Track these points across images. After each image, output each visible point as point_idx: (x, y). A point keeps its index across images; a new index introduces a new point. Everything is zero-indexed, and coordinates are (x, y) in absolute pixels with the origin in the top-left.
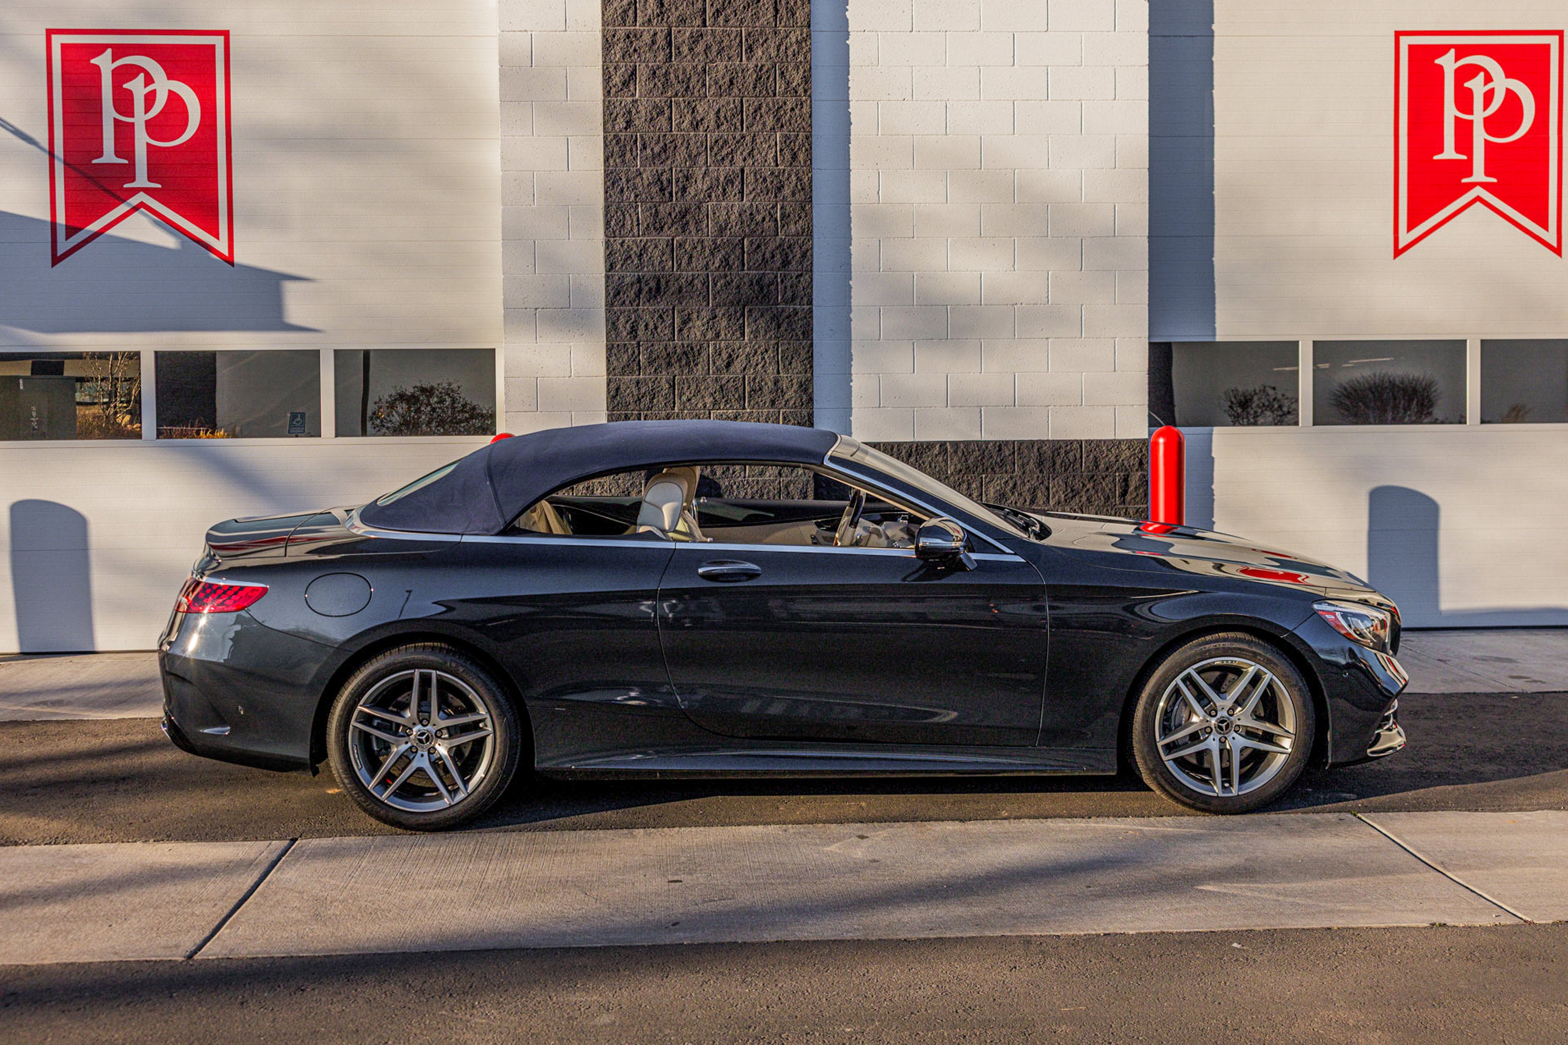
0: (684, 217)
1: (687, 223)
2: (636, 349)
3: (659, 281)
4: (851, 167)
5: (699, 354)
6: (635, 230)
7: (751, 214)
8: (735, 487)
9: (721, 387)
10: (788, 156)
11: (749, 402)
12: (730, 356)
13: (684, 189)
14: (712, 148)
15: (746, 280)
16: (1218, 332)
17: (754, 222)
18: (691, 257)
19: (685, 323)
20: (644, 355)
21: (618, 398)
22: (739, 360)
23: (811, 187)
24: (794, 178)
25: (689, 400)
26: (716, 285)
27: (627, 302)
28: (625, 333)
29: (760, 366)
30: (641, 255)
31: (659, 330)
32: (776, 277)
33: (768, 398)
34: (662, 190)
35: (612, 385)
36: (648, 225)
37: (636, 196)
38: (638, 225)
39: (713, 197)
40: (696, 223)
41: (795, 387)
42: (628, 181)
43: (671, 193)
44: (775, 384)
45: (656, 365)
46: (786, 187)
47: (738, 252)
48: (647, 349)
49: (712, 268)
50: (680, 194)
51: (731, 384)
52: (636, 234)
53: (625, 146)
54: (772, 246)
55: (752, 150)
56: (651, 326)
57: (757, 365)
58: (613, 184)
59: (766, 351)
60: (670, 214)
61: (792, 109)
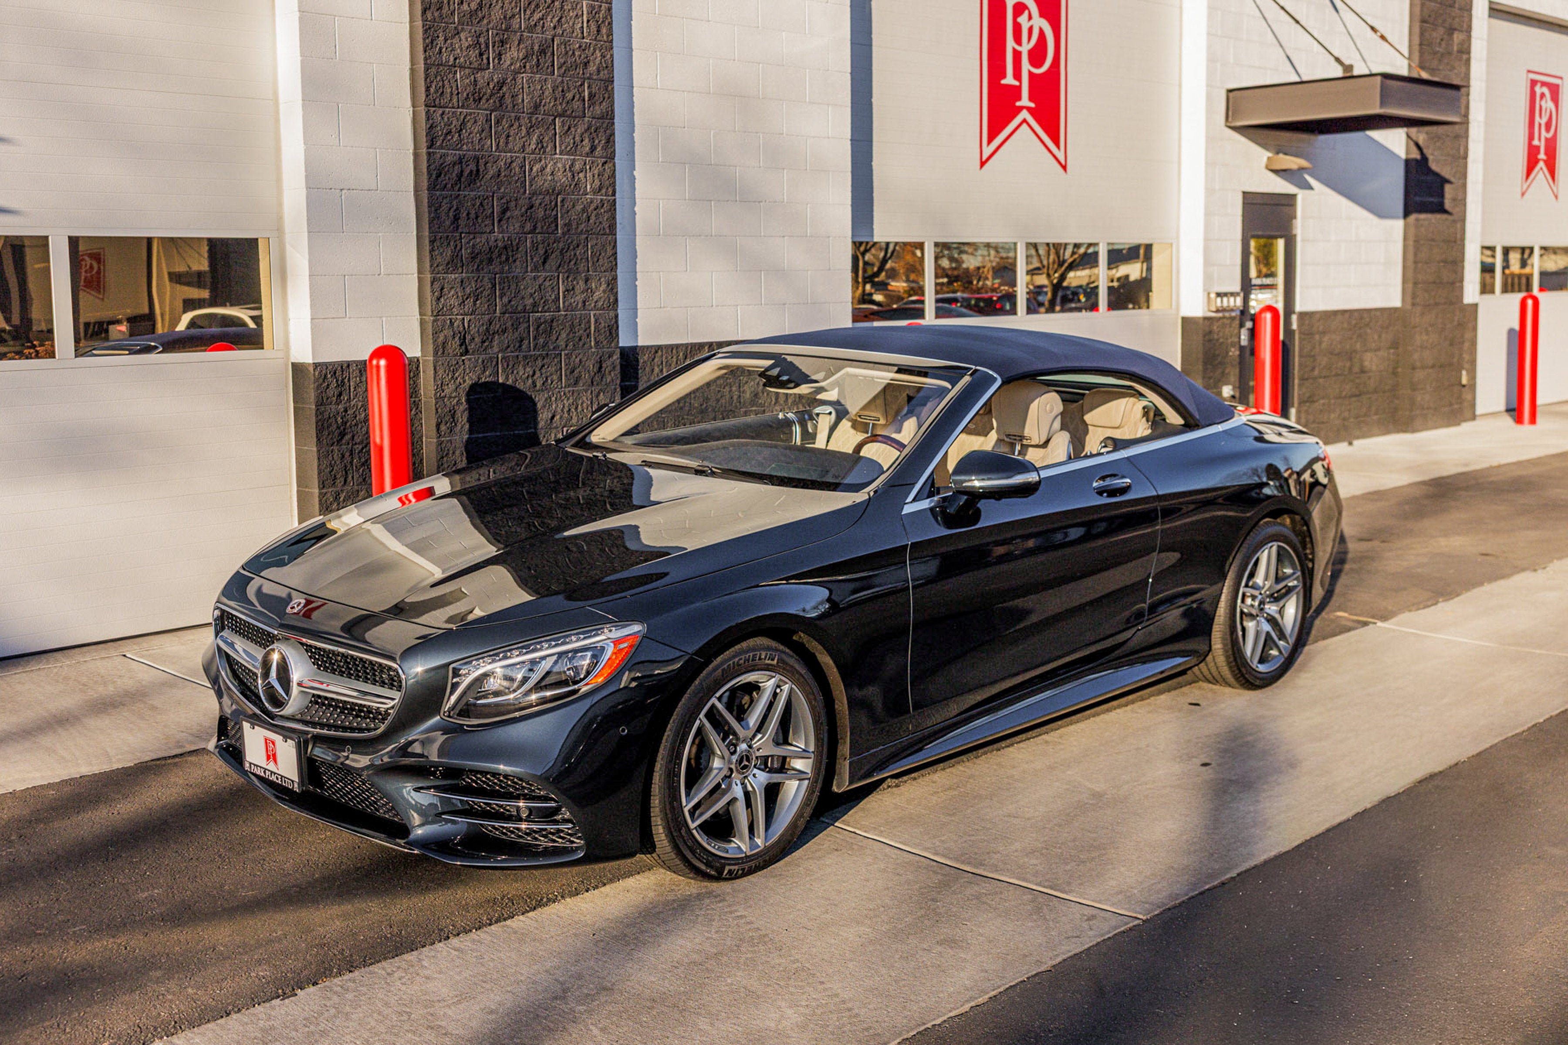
0: (501, 88)
1: (504, 96)
2: (458, 242)
3: (478, 162)
5: (518, 249)
6: (455, 100)
7: (563, 91)
8: (553, 399)
9: (539, 286)
10: (594, 27)
11: (564, 303)
12: (546, 252)
13: (500, 56)
14: (525, 11)
15: (560, 165)
16: (875, 233)
17: (565, 100)
18: (508, 136)
19: (504, 212)
20: (466, 249)
21: (442, 300)
22: (554, 255)
23: (613, 66)
24: (598, 54)
25: (510, 302)
26: (532, 170)
27: (449, 186)
28: (448, 223)
29: (572, 263)
30: (461, 130)
31: (480, 220)
32: (585, 164)
33: (579, 299)
34: (481, 54)
35: (437, 285)
36: (468, 95)
37: (455, 59)
38: (458, 94)
39: (528, 67)
40: (513, 96)
41: (604, 286)
42: (446, 40)
43: (488, 59)
44: (586, 283)
45: (478, 261)
46: (591, 64)
47: (551, 133)
48: (469, 243)
49: (527, 150)
50: (496, 61)
51: (547, 283)
52: (456, 104)
54: (581, 128)
55: (561, 18)
56: (473, 216)
57: (570, 262)
59: (578, 246)
60: (488, 84)
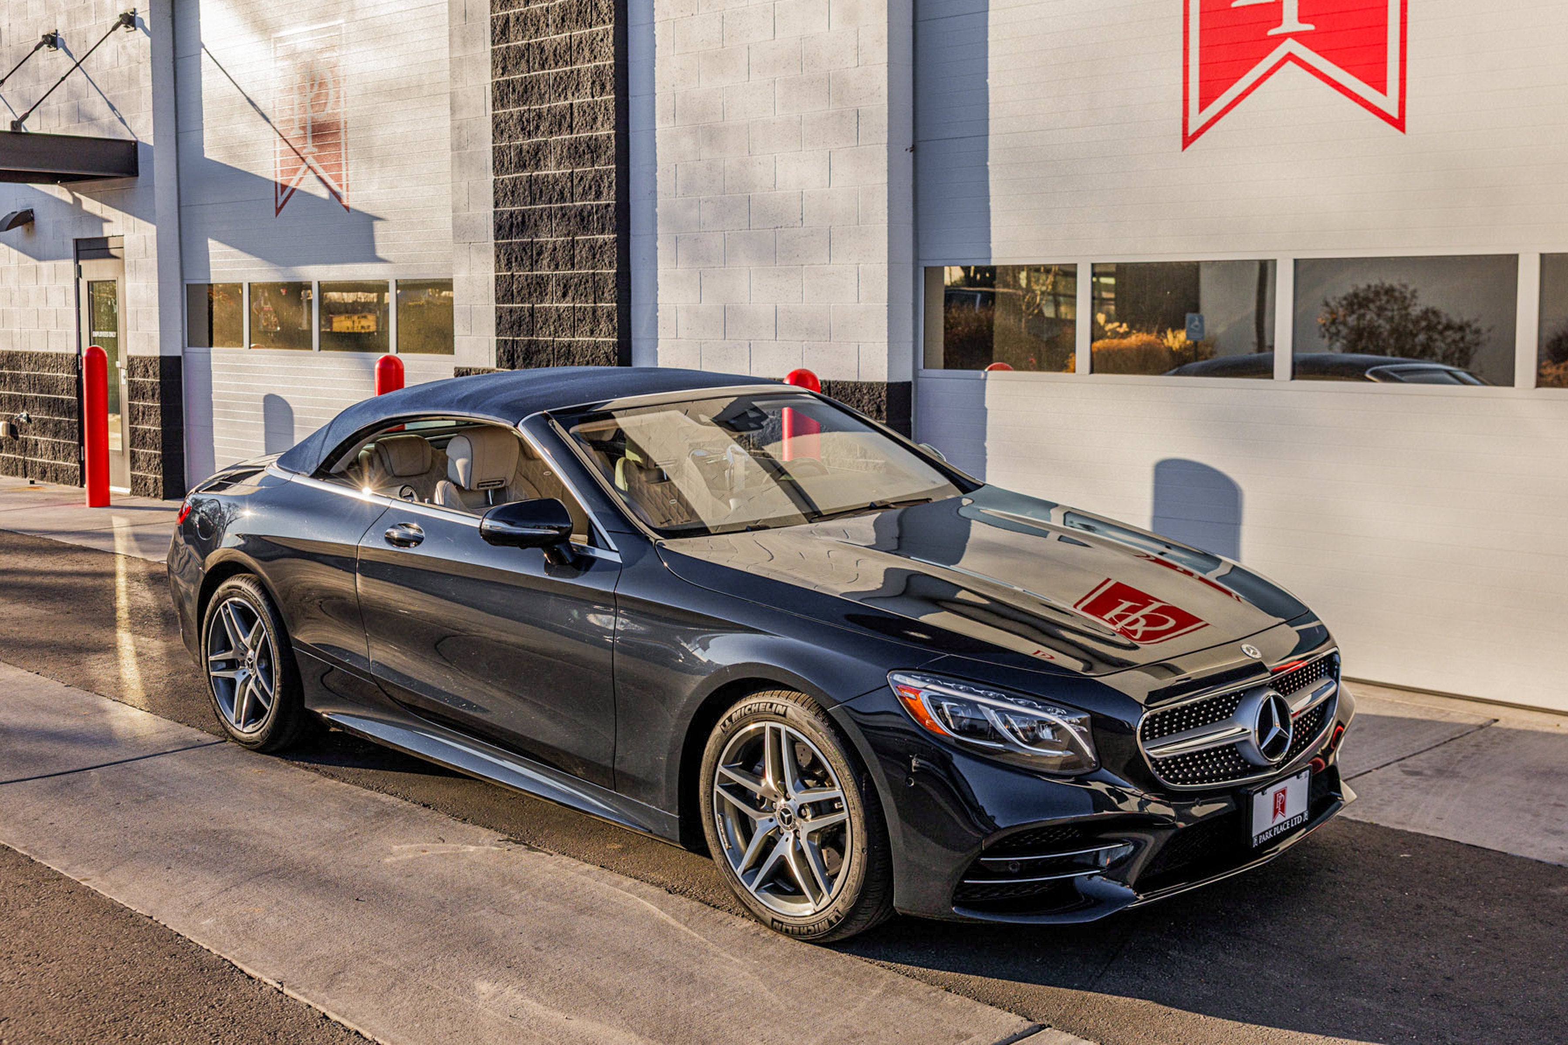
0: (537, 154)
1: (540, 159)
2: (511, 280)
3: (524, 216)
4: (656, 91)
5: (547, 284)
6: (510, 169)
7: (576, 147)
9: (559, 316)
10: (599, 87)
11: (577, 330)
12: (565, 286)
13: (537, 127)
14: (553, 86)
15: (573, 211)
16: (994, 254)
17: (578, 154)
18: (541, 192)
19: (539, 254)
20: (515, 285)
21: (501, 324)
22: (571, 290)
24: (603, 108)
25: (541, 328)
26: (556, 217)
27: (505, 236)
28: (505, 265)
30: (513, 191)
31: (524, 262)
32: (592, 208)
33: (587, 328)
34: (523, 129)
35: (498, 312)
36: (516, 163)
37: (510, 137)
38: (511, 163)
39: (553, 132)
40: (544, 158)
41: (605, 317)
42: (505, 123)
43: (529, 132)
44: (593, 314)
45: (522, 294)
46: (599, 119)
47: (569, 184)
49: (554, 201)
50: (534, 132)
51: (565, 313)
53: (503, 90)
54: (590, 177)
55: (578, 84)
56: (519, 259)
57: (582, 295)
58: (497, 127)
59: (587, 281)
60: (528, 152)
61: (602, 40)
